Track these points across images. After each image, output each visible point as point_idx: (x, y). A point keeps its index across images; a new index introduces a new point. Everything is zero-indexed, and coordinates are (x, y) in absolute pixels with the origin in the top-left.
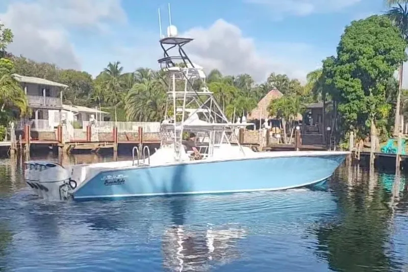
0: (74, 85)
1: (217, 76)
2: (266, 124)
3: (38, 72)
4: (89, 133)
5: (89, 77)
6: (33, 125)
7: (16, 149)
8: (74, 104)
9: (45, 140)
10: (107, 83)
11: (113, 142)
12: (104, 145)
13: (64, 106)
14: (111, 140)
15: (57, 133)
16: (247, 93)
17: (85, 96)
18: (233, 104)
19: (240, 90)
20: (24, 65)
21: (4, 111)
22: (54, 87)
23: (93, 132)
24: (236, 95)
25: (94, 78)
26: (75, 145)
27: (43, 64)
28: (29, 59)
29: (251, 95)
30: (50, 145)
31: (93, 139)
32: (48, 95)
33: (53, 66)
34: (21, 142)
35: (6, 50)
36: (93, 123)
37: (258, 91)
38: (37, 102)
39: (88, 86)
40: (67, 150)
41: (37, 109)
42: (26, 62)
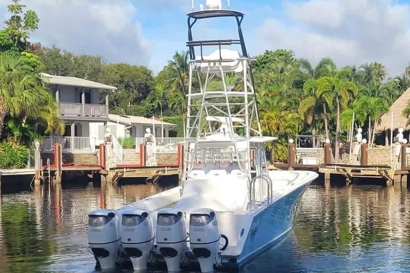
0: (127, 87)
1: (329, 67)
2: (400, 136)
3: (76, 69)
4: (143, 155)
5: (148, 74)
6: (67, 145)
7: (42, 178)
8: (128, 113)
9: (83, 165)
10: (172, 82)
11: (178, 167)
12: (164, 172)
13: (112, 117)
14: (175, 164)
15: (98, 155)
16: (374, 91)
17: (142, 102)
18: (352, 108)
19: (363, 87)
20: (58, 60)
21: (26, 126)
22: (97, 89)
23: (148, 153)
24: (356, 94)
25: (155, 75)
26: (123, 172)
27: (85, 58)
28: (65, 52)
29: (381, 94)
30: (90, 172)
31: (149, 163)
32: (88, 101)
33: (98, 60)
34: (49, 169)
35: (28, 40)
36: (149, 140)
37: (391, 88)
38: (73, 111)
39: (147, 87)
40: (113, 179)
41: (72, 121)
42: (60, 56)
